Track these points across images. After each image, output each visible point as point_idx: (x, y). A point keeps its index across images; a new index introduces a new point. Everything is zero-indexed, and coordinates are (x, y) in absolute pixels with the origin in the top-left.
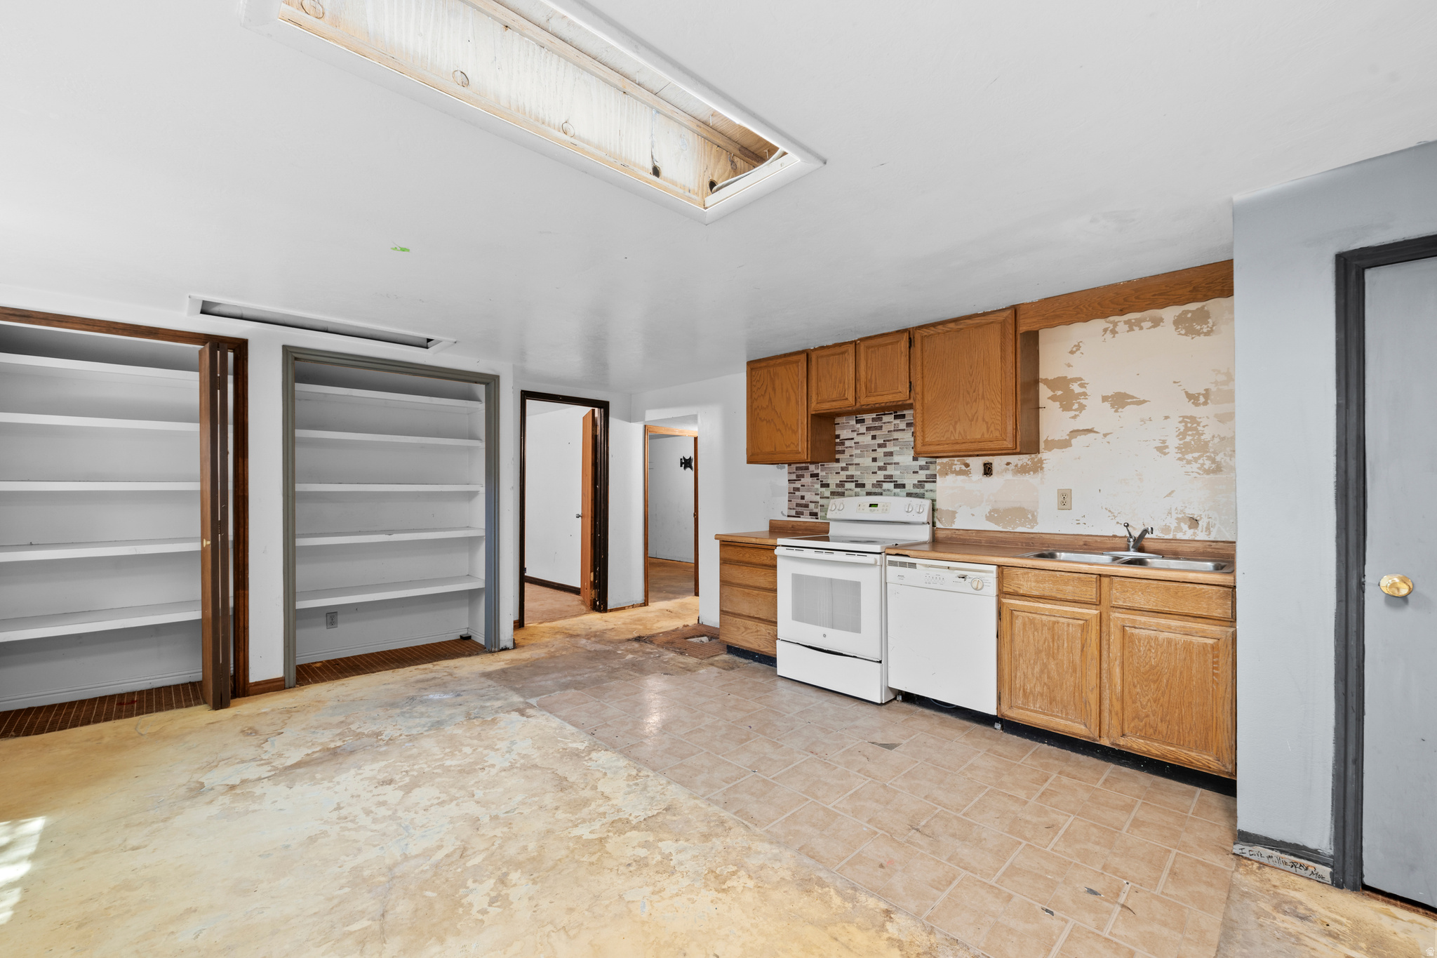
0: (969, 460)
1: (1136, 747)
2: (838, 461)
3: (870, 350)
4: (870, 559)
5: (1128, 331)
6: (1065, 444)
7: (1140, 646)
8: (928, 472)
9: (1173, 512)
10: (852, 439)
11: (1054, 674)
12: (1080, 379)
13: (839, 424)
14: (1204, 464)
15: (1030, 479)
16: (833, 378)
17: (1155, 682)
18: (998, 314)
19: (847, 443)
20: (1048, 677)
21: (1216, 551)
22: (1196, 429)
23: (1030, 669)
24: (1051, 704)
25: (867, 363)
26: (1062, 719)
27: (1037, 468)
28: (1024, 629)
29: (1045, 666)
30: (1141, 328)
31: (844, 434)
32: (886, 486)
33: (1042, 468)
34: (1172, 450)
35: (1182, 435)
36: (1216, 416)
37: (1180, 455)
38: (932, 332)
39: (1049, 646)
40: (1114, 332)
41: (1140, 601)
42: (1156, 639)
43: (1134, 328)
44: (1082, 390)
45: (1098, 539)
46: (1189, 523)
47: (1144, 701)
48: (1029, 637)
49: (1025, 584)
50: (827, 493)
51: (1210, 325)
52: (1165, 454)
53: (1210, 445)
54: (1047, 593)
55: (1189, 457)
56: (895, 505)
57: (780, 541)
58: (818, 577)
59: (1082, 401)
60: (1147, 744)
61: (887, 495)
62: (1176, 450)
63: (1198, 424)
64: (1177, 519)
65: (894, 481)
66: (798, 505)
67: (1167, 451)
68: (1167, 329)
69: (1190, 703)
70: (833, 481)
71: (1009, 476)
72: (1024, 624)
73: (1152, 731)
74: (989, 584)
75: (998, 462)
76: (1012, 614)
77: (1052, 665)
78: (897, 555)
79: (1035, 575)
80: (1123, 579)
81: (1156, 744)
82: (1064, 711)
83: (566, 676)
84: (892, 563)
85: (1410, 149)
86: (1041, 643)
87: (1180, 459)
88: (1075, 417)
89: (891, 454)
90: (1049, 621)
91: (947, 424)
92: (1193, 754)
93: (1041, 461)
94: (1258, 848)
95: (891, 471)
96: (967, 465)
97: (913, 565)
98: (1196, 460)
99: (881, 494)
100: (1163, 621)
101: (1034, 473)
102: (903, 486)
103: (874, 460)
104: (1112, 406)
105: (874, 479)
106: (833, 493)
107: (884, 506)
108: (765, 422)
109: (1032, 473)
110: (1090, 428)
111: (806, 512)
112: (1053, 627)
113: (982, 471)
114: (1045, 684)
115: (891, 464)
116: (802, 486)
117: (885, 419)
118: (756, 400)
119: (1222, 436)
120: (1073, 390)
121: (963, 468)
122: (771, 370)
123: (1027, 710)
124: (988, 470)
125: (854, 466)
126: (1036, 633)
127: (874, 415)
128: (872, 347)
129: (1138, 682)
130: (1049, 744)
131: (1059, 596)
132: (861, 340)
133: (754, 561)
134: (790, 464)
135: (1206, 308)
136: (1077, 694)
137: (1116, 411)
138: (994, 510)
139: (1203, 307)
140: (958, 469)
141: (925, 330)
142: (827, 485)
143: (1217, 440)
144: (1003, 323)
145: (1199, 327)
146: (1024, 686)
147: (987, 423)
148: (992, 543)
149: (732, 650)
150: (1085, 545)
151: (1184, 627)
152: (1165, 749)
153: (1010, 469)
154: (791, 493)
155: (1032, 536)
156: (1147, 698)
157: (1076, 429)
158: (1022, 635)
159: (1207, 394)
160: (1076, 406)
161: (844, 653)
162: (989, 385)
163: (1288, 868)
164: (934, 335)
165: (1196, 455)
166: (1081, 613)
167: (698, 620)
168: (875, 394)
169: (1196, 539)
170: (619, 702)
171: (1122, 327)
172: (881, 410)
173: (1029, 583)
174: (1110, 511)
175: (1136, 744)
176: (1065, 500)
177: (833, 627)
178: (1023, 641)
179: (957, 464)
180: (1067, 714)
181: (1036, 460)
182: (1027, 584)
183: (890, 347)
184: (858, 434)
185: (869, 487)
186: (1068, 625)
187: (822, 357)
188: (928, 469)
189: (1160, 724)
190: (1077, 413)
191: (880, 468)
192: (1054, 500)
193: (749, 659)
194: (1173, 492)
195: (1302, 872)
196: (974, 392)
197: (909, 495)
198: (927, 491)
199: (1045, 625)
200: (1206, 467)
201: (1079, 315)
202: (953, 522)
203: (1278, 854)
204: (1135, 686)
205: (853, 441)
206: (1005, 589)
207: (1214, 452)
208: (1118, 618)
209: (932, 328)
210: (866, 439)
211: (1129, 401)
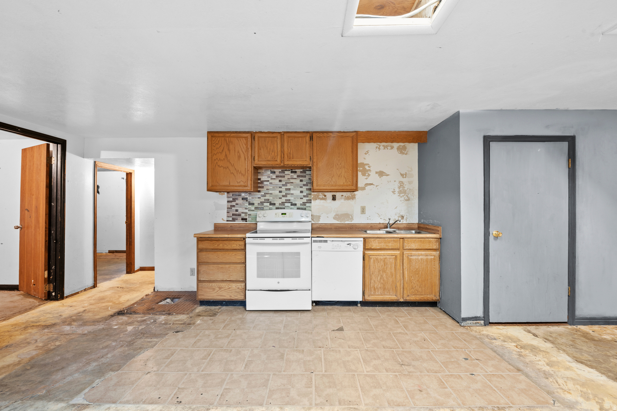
0: (326, 194)
1: (412, 299)
2: (259, 191)
3: (290, 138)
4: (306, 240)
5: (384, 149)
6: (363, 189)
7: (413, 262)
8: (308, 198)
9: (397, 214)
10: (268, 181)
11: (385, 279)
12: (368, 164)
13: (260, 173)
14: (405, 198)
15: (351, 202)
16: (268, 149)
17: (417, 274)
18: (350, 133)
19: (265, 183)
20: (383, 280)
21: (409, 227)
22: (403, 186)
23: (376, 279)
24: (384, 290)
25: (288, 144)
26: (388, 295)
27: (353, 198)
28: (374, 263)
29: (382, 276)
30: (388, 149)
31: (263, 178)
32: (286, 204)
33: (355, 198)
34: (396, 193)
35: (399, 187)
36: (408, 182)
37: (399, 194)
38: (321, 136)
39: (383, 268)
40: (379, 149)
41: (413, 246)
42: (418, 259)
43: (386, 148)
44: (369, 169)
45: (375, 225)
46: (401, 218)
47: (414, 282)
48: (376, 266)
49: (374, 244)
50: (253, 208)
51: (407, 151)
52: (395, 194)
53: (407, 191)
54: (382, 247)
55: (401, 195)
56: (294, 214)
57: (248, 235)
58: (274, 252)
59: (369, 173)
60: (415, 297)
61: (287, 209)
62: (398, 193)
63: (404, 184)
64: (398, 216)
65: (291, 202)
66: (233, 215)
67: (395, 193)
68: (395, 151)
69: (427, 279)
70: (256, 202)
71: (343, 201)
72: (374, 261)
73: (417, 292)
74: (360, 246)
75: (338, 195)
76: (369, 257)
77: (384, 275)
78: (318, 237)
79: (378, 241)
80: (408, 239)
81: (418, 296)
82: (389, 292)
83: (88, 363)
84: (315, 241)
85: (498, 110)
86: (380, 267)
87: (399, 196)
88: (367, 179)
89: (289, 189)
90: (383, 258)
91: (328, 177)
92: (428, 296)
93: (355, 195)
94: (468, 322)
95: (289, 197)
96: (325, 196)
97: (326, 241)
98: (403, 196)
99: (284, 208)
100: (420, 252)
101: (352, 200)
102: (295, 205)
103: (280, 192)
104: (379, 176)
105: (280, 201)
106: (256, 208)
107: (289, 214)
108: (222, 168)
109: (351, 199)
110: (372, 183)
111: (239, 218)
112: (385, 260)
113: (332, 199)
114: (382, 283)
115: (289, 194)
116: (236, 204)
117: (286, 172)
118: (216, 155)
119: (410, 188)
120: (366, 168)
121: (324, 197)
122: (227, 139)
123: (375, 295)
124: (334, 198)
125: (269, 195)
126: (378, 264)
127: (280, 170)
128: (291, 137)
129: (413, 275)
130: (379, 307)
131: (387, 248)
132: (284, 132)
133: (227, 248)
134: (228, 193)
135: (406, 146)
136: (393, 285)
137: (380, 178)
138: (337, 215)
139: (405, 145)
140: (321, 197)
141: (318, 134)
142: (253, 204)
143: (408, 190)
144: (352, 137)
145: (404, 152)
146: (374, 286)
147: (346, 178)
148: (337, 229)
149: (203, 303)
150: (371, 227)
151: (426, 254)
152: (421, 297)
153: (343, 198)
154: (229, 208)
155: (352, 225)
156: (415, 280)
157: (367, 183)
158: (373, 265)
159: (406, 174)
160: (367, 175)
161: (290, 289)
162: (347, 162)
163: (475, 325)
164: (323, 137)
165: (403, 194)
166: (394, 253)
167: (154, 289)
168: (292, 160)
169: (403, 223)
170: (167, 366)
171: (382, 147)
172: (284, 168)
173: (376, 244)
174: (378, 214)
175: (412, 298)
176: (363, 210)
177: (284, 277)
178: (374, 268)
179: (321, 195)
180: (390, 293)
181: (353, 194)
182: (375, 244)
183: (300, 138)
184: (271, 179)
185: (277, 205)
186: (390, 258)
187: (261, 137)
188: (308, 197)
189: (419, 289)
190: (367, 177)
191: (283, 196)
192: (359, 210)
193: (218, 306)
194: (397, 207)
195: (478, 325)
196: (340, 164)
197: (298, 209)
198: (307, 207)
199: (382, 260)
200: (406, 199)
201: (379, 140)
202: (319, 221)
203: (472, 321)
204: (412, 277)
205: (269, 182)
206: (366, 248)
207: (408, 194)
208: (406, 253)
209: (322, 134)
210: (277, 181)
211: (384, 174)
